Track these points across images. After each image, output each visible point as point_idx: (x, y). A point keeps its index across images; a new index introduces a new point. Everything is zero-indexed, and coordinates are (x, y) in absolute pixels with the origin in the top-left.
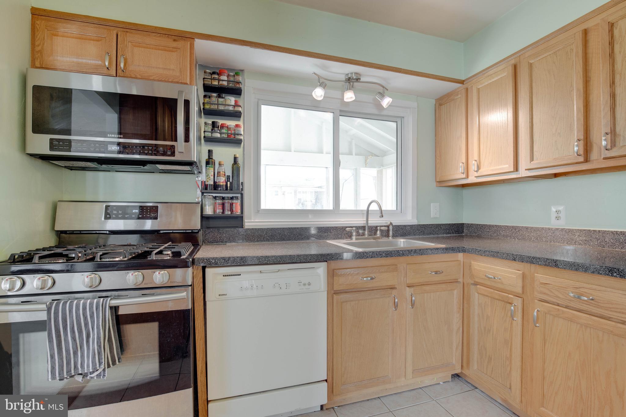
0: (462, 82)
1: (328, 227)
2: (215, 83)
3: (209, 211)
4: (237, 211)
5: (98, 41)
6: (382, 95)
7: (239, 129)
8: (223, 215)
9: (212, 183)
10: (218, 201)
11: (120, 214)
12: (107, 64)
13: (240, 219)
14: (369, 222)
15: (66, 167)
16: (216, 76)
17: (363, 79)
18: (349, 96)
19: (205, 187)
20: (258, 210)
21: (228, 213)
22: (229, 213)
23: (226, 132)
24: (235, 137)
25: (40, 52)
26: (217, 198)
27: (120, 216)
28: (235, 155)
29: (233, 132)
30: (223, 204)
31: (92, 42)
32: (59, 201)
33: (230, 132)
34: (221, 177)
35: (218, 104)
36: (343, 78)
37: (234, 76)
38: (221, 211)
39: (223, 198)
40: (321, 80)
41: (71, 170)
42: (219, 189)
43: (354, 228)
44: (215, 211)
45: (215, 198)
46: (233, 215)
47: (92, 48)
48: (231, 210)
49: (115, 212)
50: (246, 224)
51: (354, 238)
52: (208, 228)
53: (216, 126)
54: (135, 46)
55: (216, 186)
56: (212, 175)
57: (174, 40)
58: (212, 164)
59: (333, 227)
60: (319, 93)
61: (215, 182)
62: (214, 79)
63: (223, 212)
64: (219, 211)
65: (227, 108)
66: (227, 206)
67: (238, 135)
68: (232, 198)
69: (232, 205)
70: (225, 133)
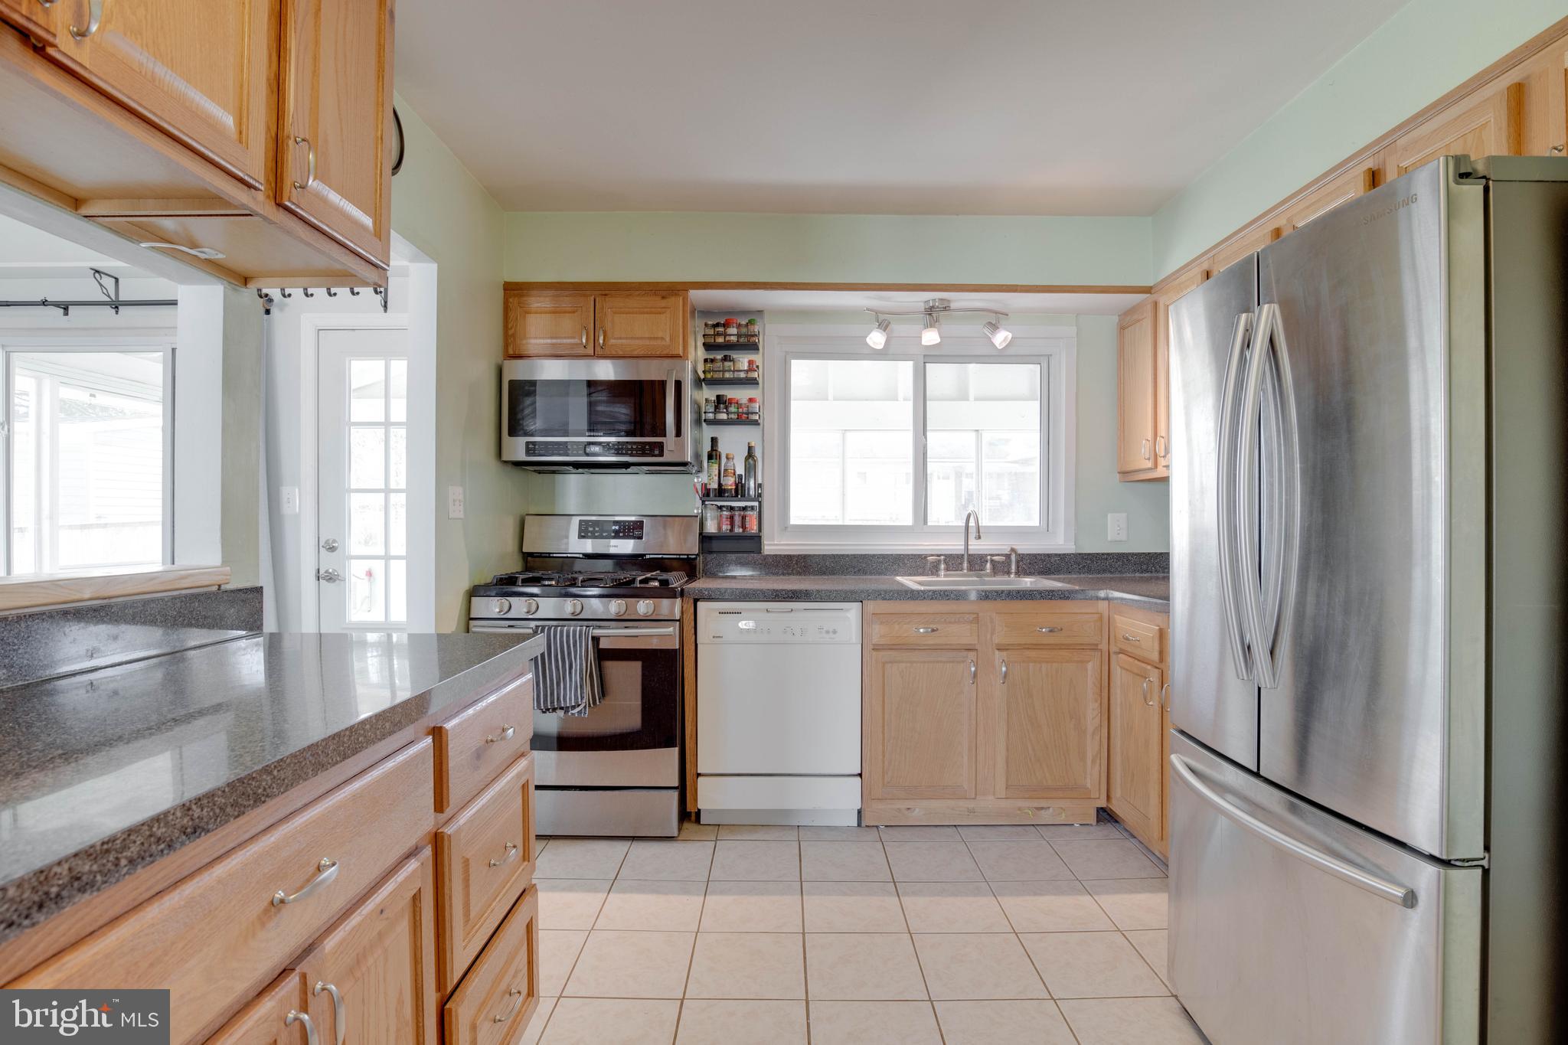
0: (1147, 290)
1: (900, 555)
2: (720, 340)
3: (711, 527)
4: (753, 528)
5: (574, 312)
6: (994, 327)
7: (753, 405)
8: (731, 534)
9: (715, 486)
10: (725, 513)
11: (597, 532)
12: (584, 341)
13: (757, 539)
14: (969, 547)
15: (535, 471)
16: (721, 329)
17: (953, 305)
18: (930, 337)
19: (706, 494)
20: (785, 527)
21: (738, 530)
22: (741, 530)
23: (736, 410)
24: (748, 418)
25: (513, 335)
26: (724, 509)
27: (596, 534)
28: (749, 443)
29: (745, 410)
30: (732, 518)
31: (567, 315)
32: (528, 515)
33: (740, 410)
34: (730, 478)
35: (724, 371)
36: (922, 307)
37: (747, 325)
38: (729, 527)
39: (732, 508)
40: (882, 317)
41: (540, 473)
42: (727, 495)
43: (942, 557)
44: (720, 528)
45: (720, 508)
46: (746, 534)
47: (568, 323)
48: (743, 526)
49: (591, 529)
50: (766, 547)
51: (942, 573)
52: (711, 552)
53: (722, 402)
54: (615, 313)
55: (721, 492)
56: (715, 475)
57: (663, 298)
58: (716, 459)
59: (908, 555)
60: (876, 339)
61: (720, 485)
62: (718, 334)
63: (732, 530)
64: (726, 527)
65: (736, 375)
66: (737, 520)
67: (752, 413)
68: (744, 509)
69: (744, 518)
70: (734, 413)
